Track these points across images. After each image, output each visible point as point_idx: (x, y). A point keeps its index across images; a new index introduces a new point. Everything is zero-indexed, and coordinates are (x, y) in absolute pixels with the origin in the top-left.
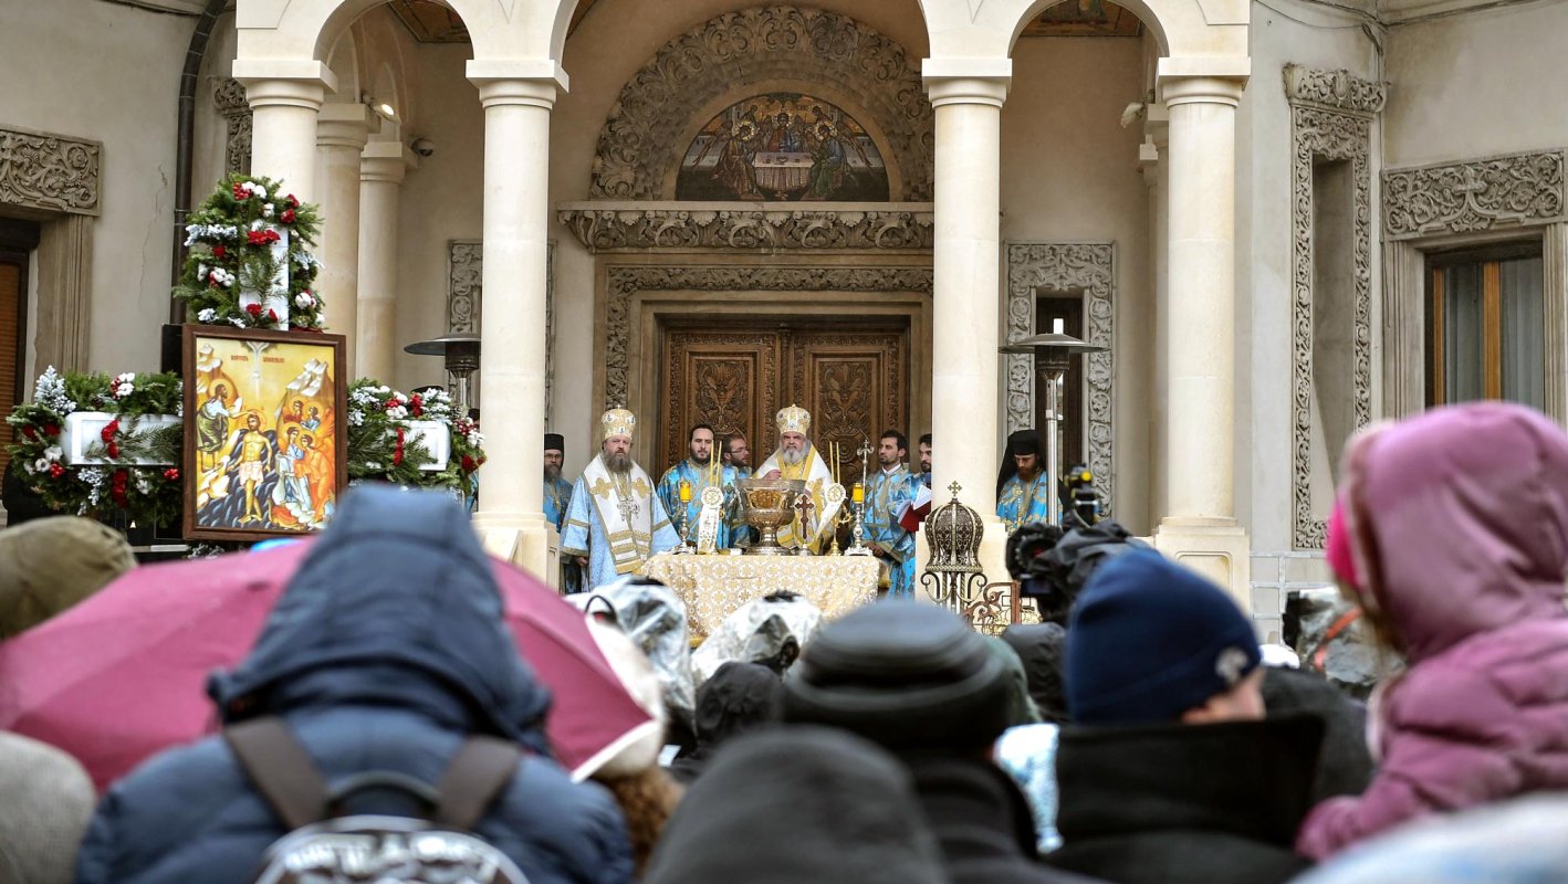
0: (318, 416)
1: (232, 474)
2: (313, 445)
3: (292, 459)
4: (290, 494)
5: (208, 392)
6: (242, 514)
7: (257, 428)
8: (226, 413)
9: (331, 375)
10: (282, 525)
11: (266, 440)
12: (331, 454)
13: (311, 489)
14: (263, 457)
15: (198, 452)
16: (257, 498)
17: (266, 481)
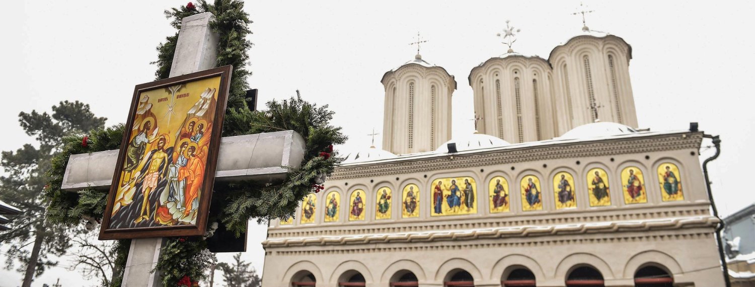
0: (203, 130)
1: (138, 185)
2: (195, 153)
3: (178, 167)
4: (171, 195)
5: (139, 128)
6: (138, 216)
7: (162, 148)
8: (146, 141)
9: (216, 98)
10: (161, 222)
11: (166, 155)
12: (205, 159)
13: (186, 189)
14: (160, 169)
15: (123, 172)
16: (150, 201)
17: (159, 186)
